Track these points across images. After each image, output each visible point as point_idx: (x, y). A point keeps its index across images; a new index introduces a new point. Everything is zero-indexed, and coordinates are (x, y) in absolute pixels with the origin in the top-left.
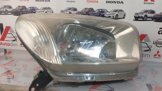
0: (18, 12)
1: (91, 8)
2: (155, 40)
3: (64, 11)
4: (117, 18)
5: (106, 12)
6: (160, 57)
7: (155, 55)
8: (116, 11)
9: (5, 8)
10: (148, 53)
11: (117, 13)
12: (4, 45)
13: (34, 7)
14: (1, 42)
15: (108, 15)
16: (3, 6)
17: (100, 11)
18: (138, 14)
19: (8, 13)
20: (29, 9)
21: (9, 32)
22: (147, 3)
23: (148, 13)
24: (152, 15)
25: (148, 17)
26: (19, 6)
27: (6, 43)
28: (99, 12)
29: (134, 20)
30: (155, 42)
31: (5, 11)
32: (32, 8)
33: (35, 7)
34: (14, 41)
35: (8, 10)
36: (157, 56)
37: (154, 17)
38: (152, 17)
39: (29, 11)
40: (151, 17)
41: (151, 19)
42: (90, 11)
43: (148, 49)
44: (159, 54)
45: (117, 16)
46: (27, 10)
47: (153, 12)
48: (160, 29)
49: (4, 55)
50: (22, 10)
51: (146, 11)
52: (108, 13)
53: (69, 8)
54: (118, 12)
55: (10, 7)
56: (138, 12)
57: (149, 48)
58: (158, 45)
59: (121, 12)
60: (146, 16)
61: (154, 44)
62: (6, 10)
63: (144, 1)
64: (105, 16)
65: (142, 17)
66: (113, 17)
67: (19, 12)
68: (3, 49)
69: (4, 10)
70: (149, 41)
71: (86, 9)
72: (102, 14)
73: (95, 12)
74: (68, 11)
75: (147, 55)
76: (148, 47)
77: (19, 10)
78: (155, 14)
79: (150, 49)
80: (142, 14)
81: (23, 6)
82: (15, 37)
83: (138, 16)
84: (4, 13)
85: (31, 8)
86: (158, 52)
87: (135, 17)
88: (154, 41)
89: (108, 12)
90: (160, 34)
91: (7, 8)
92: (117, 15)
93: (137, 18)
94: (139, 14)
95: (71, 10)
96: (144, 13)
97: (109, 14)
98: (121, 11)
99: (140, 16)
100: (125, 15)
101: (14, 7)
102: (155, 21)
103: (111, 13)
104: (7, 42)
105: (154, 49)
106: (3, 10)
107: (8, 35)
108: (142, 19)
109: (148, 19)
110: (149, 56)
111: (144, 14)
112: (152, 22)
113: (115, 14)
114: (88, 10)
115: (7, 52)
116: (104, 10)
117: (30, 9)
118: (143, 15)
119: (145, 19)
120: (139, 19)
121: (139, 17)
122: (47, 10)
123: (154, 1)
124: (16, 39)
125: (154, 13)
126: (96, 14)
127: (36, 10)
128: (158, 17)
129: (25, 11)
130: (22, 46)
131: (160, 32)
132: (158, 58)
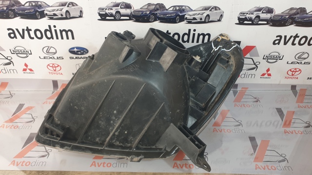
1: (160, 3)
2: (267, 54)
3: (106, 9)
4: (207, 20)
5: (188, 11)
6: (269, 77)
7: (264, 75)
8: (206, 9)
10: (252, 72)
11: (208, 12)
13: (38, 2)
15: (191, 16)
17: (178, 8)
18: (245, 14)
20: (27, 5)
24: (268, 16)
25: (261, 18)
28: (176, 10)
29: (236, 24)
30: (267, 56)
32: (34, 4)
33: (41, 2)
34: (8, 64)
37: (272, 20)
38: (267, 19)
39: (29, 9)
40: (265, 19)
41: (266, 22)
42: (158, 9)
43: (254, 66)
45: (208, 18)
46: (24, 8)
47: (270, 11)
48: (277, 37)
51: (259, 10)
52: (191, 13)
53: (114, 4)
54: (211, 10)
56: (245, 10)
58: (269, 60)
59: (216, 11)
60: (258, 17)
61: (263, 59)
64: (186, 18)
65: (250, 20)
66: (201, 19)
67: (5, 11)
70: (258, 56)
71: (149, 5)
72: (180, 14)
73: (167, 10)
74: (114, 9)
75: (250, 76)
76: (255, 64)
77: (5, 8)
78: (273, 15)
79: (257, 67)
80: (252, 14)
83: (244, 17)
85: (32, 4)
86: (268, 70)
87: (239, 19)
88: (264, 56)
89: (192, 10)
90: (276, 44)
92: (208, 15)
93: (241, 21)
94: (247, 14)
95: (119, 7)
97: (194, 15)
98: (216, 8)
99: (248, 17)
100: (222, 15)
102: (271, 26)
103: (198, 12)
105: (263, 66)
108: (251, 22)
109: (260, 22)
110: (253, 76)
111: (255, 14)
112: (267, 28)
113: (205, 15)
114: (154, 7)
116: (184, 7)
117: (29, 6)
118: (253, 16)
119: (255, 21)
120: (245, 22)
121: (246, 19)
122: (68, 6)
124: (11, 61)
125: (272, 13)
126: (169, 13)
127: (45, 7)
128: (278, 19)
129: (19, 10)
130: (27, 73)
131: (277, 42)
132: (266, 78)
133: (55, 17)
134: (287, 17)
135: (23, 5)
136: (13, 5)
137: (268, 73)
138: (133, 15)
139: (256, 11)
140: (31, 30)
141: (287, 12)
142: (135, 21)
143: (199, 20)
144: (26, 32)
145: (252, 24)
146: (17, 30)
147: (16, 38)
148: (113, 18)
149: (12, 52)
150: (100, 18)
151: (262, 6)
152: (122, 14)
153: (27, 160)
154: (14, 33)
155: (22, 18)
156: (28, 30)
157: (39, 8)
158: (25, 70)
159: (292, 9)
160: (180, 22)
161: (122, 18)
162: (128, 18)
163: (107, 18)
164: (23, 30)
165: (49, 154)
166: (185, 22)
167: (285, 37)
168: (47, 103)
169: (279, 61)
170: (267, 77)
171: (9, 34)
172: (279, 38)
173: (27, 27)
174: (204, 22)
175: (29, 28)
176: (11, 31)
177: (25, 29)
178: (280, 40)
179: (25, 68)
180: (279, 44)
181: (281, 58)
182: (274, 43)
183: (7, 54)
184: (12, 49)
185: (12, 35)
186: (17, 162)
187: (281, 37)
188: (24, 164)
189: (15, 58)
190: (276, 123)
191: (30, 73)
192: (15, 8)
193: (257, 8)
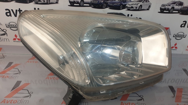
4: (140, 9)
5: (128, 2)
6: (176, 49)
8: (140, 1)
11: (141, 3)
15: (130, 5)
18: (165, 6)
23: (175, 5)
24: (179, 7)
25: (175, 9)
28: (121, 1)
29: (159, 12)
30: (176, 35)
34: (4, 35)
37: (181, 10)
40: (178, 9)
41: (177, 12)
45: (141, 7)
47: (181, 4)
48: (184, 22)
52: (130, 3)
54: (143, 2)
56: (166, 3)
58: (177, 38)
60: (173, 8)
61: (173, 37)
64: (127, 6)
65: (168, 10)
72: (123, 4)
78: (182, 7)
80: (170, 6)
86: (176, 44)
87: (161, 9)
88: (174, 34)
89: (131, 1)
92: (141, 6)
93: (162, 11)
94: (166, 5)
97: (132, 4)
98: (147, 1)
99: (167, 8)
100: (150, 6)
102: (181, 14)
103: (135, 3)
108: (168, 12)
109: (174, 12)
111: (171, 6)
112: (178, 15)
113: (139, 5)
118: (170, 7)
119: (171, 11)
120: (165, 11)
121: (165, 9)
124: (6, 33)
125: (182, 5)
126: (116, 3)
128: (185, 10)
130: (16, 42)
131: (183, 25)
132: (174, 50)
133: (39, 2)
137: (176, 46)
138: (92, 3)
139: (172, 4)
140: (22, 11)
142: (93, 7)
143: (135, 9)
144: (18, 12)
145: (169, 13)
147: (11, 16)
148: (78, 5)
149: (7, 26)
150: (70, 4)
152: (85, 2)
153: (14, 99)
154: (10, 12)
155: (16, 2)
156: (20, 11)
158: (14, 39)
160: (122, 9)
161: (85, 5)
162: (89, 5)
163: (75, 4)
164: (16, 11)
165: (31, 95)
166: (126, 9)
168: (29, 62)
169: (183, 38)
171: (6, 13)
172: (184, 23)
173: (19, 9)
174: (138, 10)
175: (21, 9)
176: (8, 11)
177: (18, 10)
178: (185, 24)
179: (15, 38)
180: (184, 27)
181: (185, 37)
182: (181, 26)
183: (4, 27)
184: (7, 23)
185: (8, 14)
186: (7, 101)
187: (186, 22)
188: (12, 102)
189: (9, 30)
190: (177, 81)
191: (18, 42)
193: (173, 2)
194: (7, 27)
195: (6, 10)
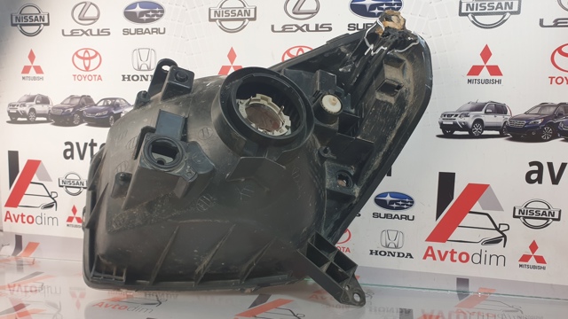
0: (68, 114)
2: (520, 205)
6: (542, 265)
7: (525, 258)
9: (28, 104)
10: (497, 249)
12: (17, 221)
13: (115, 99)
14: (8, 212)
16: (25, 99)
18: (453, 117)
19: (38, 119)
20: (101, 104)
21: (35, 179)
22: (480, 82)
23: (483, 112)
24: (499, 119)
25: (486, 124)
26: (72, 97)
27: (23, 216)
29: (439, 136)
30: (520, 210)
31: (27, 112)
32: (110, 103)
33: (120, 99)
34: (50, 206)
35: (40, 108)
36: (532, 261)
37: (508, 127)
38: (498, 125)
39: (101, 111)
40: (495, 125)
41: (498, 133)
43: (498, 235)
44: (537, 253)
46: (95, 109)
47: (500, 109)
48: (531, 164)
49: (15, 254)
50: (81, 107)
51: (479, 108)
55: (45, 101)
56: (452, 109)
57: (501, 232)
58: (530, 222)
60: (479, 121)
61: (515, 217)
62: (32, 110)
63: (469, 74)
65: (465, 127)
67: (70, 114)
68: (11, 233)
69: (27, 109)
70: (499, 208)
75: (494, 258)
76: (497, 229)
77: (71, 110)
78: (508, 117)
79: (504, 236)
80: (467, 116)
81: (83, 96)
82: (54, 195)
83: (452, 123)
84: (26, 119)
85: (107, 103)
86: (534, 247)
87: (443, 126)
88: (515, 208)
90: (534, 181)
91: (34, 103)
93: (448, 131)
94: (456, 115)
96: (472, 114)
99: (460, 123)
101: (57, 99)
102: (511, 139)
104: (27, 212)
105: (520, 238)
106: (24, 109)
107: (31, 189)
108: (467, 133)
109: (485, 132)
110: (501, 259)
111: (471, 116)
112: (502, 142)
115: (25, 244)
117: (103, 105)
118: (470, 121)
119: (476, 131)
120: (456, 133)
121: (455, 127)
123: (501, 74)
124: (55, 202)
125: (506, 113)
127: (124, 107)
128: (521, 126)
129: (88, 112)
130: (73, 226)
131: (534, 177)
132: (534, 267)
134: (540, 121)
135: (96, 105)
136: (83, 105)
139: (472, 110)
140: (96, 145)
141: (536, 111)
144: (88, 149)
145: (471, 136)
146: (78, 144)
147: (73, 158)
149: (61, 184)
151: (482, 100)
154: (72, 150)
155: (89, 125)
156: (93, 145)
157: (115, 110)
158: (70, 219)
159: (544, 106)
164: (86, 144)
167: (550, 165)
169: (554, 224)
170: (535, 263)
171: (65, 152)
172: (535, 168)
173: (92, 141)
175: (95, 142)
176: (69, 147)
177: (89, 142)
178: (540, 172)
179: (72, 215)
180: (540, 182)
181: (556, 217)
183: (53, 186)
184: (63, 177)
185: (69, 154)
187: (539, 164)
191: (77, 226)
192: (85, 109)
193: (474, 106)
194: (60, 186)
195: (67, 143)
